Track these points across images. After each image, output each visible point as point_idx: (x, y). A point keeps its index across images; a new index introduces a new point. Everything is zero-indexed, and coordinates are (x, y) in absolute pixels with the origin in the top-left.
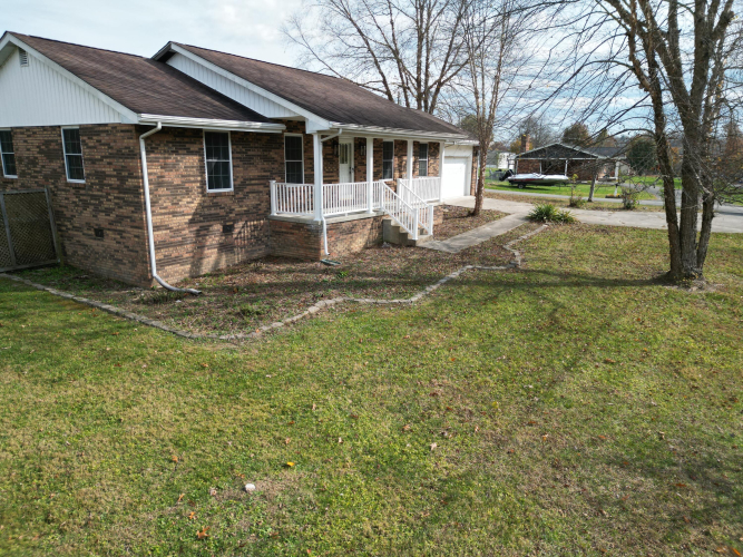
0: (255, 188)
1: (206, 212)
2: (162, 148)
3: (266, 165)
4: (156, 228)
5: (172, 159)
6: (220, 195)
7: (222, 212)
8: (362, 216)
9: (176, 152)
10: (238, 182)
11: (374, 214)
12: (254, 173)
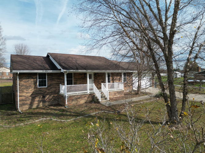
0: (55, 86)
1: (37, 92)
2: (24, 77)
3: (59, 80)
4: (20, 96)
5: (27, 80)
6: (42, 88)
7: (42, 92)
8: (86, 94)
9: (29, 79)
10: (49, 85)
11: (90, 93)
12: (54, 82)
